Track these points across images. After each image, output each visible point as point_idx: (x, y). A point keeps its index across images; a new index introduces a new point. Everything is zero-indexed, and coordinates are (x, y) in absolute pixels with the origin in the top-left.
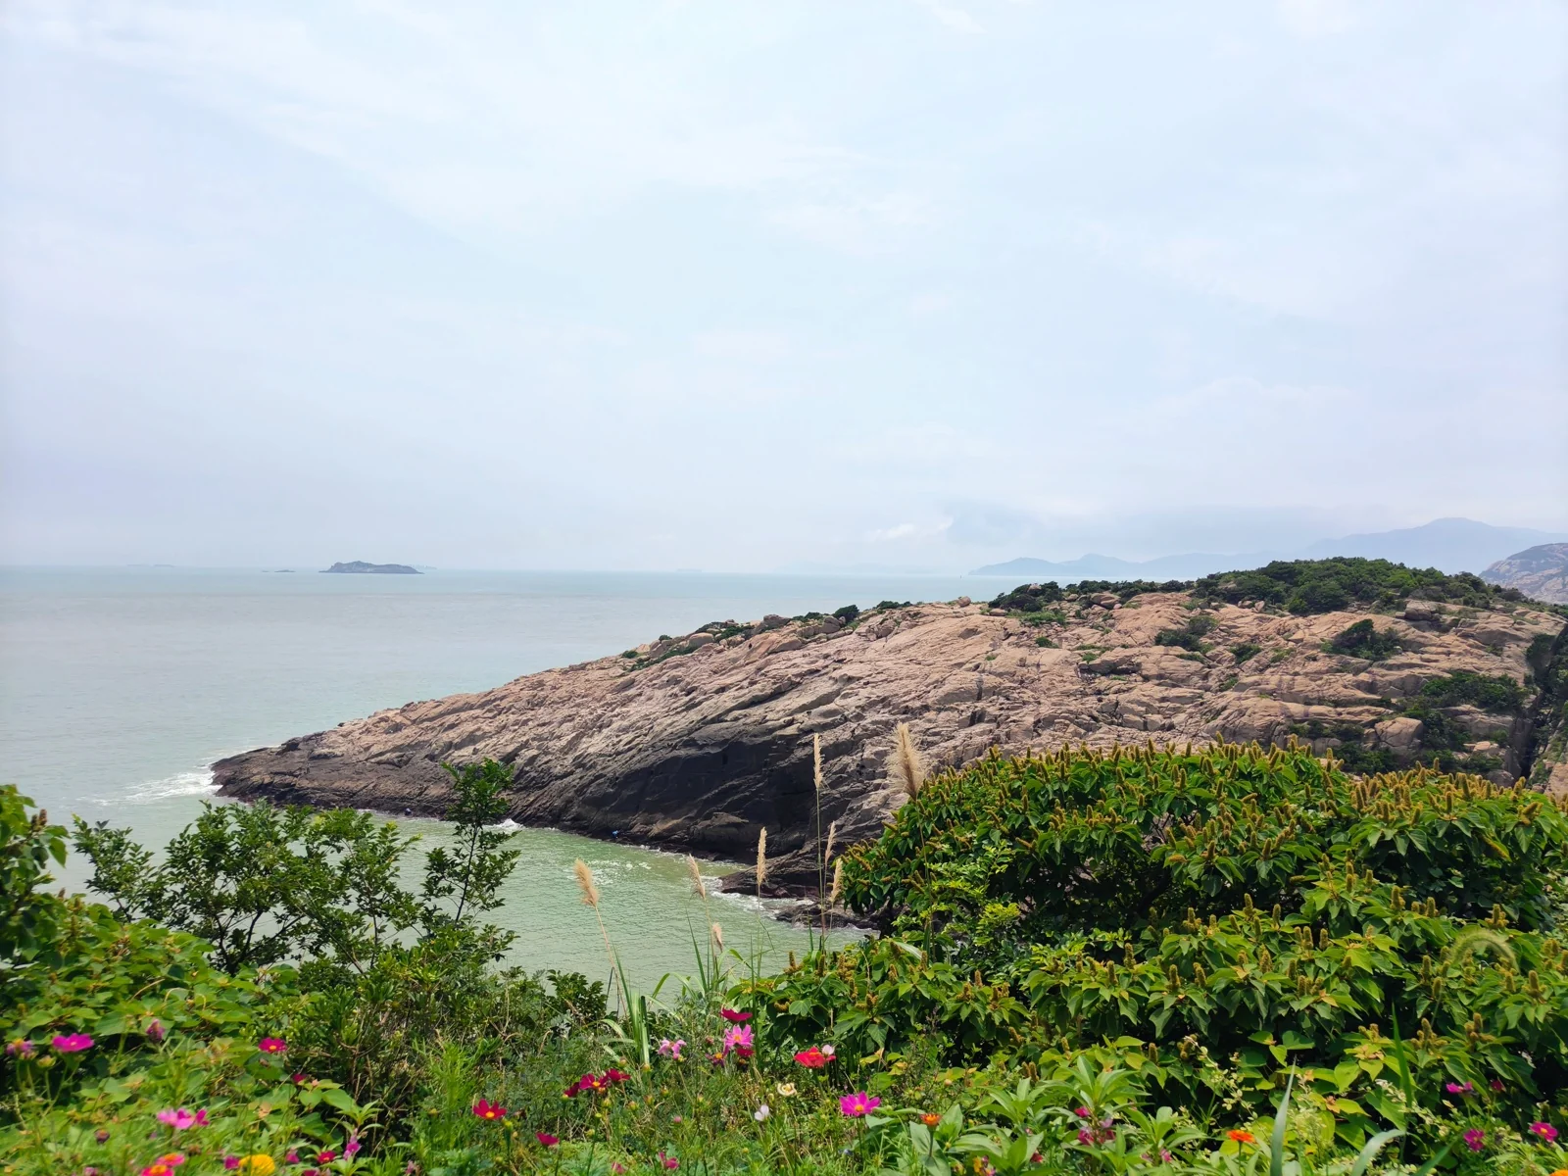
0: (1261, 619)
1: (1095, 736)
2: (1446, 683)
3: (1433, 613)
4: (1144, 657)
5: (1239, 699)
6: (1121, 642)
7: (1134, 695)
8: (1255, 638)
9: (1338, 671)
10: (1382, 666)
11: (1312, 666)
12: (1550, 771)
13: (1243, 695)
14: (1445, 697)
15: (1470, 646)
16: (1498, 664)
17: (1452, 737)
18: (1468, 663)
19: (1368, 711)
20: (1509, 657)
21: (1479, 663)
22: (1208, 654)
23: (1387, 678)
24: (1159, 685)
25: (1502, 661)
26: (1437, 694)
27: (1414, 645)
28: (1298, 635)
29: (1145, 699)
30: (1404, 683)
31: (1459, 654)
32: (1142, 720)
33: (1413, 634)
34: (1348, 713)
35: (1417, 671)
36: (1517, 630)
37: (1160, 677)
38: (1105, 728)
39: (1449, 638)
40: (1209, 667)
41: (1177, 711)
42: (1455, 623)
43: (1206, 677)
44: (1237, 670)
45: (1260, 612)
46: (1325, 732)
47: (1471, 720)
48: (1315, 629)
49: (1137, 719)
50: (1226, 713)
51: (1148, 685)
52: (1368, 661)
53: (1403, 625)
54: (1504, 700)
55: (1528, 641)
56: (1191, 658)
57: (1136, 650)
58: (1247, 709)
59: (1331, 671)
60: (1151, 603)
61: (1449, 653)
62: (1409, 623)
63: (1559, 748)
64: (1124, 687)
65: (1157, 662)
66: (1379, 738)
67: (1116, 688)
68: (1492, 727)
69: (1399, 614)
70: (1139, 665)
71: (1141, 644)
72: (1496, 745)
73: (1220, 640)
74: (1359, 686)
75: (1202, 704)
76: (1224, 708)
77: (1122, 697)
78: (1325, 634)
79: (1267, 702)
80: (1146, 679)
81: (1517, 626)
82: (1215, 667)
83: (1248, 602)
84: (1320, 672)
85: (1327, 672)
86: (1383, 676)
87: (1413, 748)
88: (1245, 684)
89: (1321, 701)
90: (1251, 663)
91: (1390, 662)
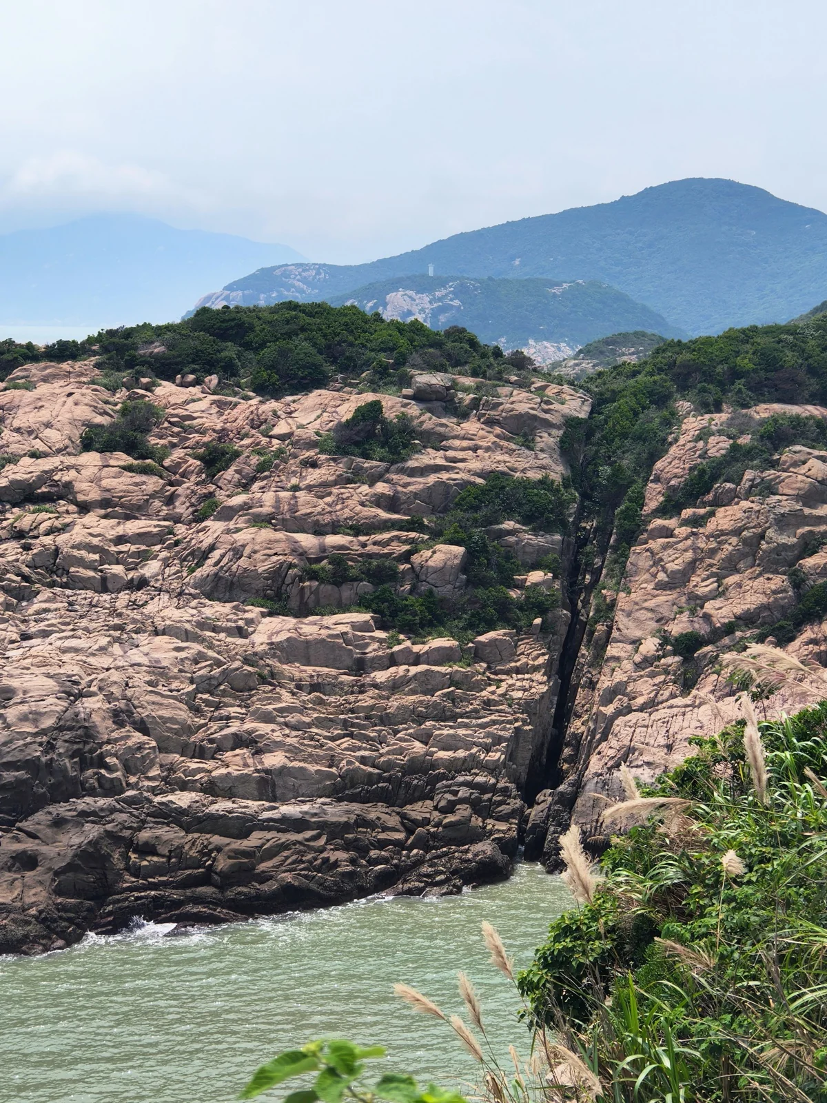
0: (221, 405)
1: (36, 607)
2: (483, 491)
3: (448, 389)
4: (73, 473)
5: (228, 532)
6: (27, 448)
7: (78, 534)
8: (223, 434)
9: (350, 481)
10: (402, 471)
11: (313, 476)
12: (612, 606)
13: (232, 525)
14: (484, 511)
15: (497, 436)
16: (532, 462)
17: (500, 569)
18: (499, 461)
19: (398, 538)
20: (542, 450)
21: (511, 461)
22: (167, 463)
23: (411, 488)
24: (105, 517)
25: (536, 457)
26: (476, 509)
27: (433, 438)
28: (281, 428)
29: (95, 541)
30: (430, 496)
31: (488, 449)
32: (98, 576)
33: (429, 422)
34: (375, 543)
35: (444, 476)
36: (546, 411)
37: (105, 503)
38: (46, 593)
39: (472, 426)
40: (171, 484)
41: (144, 557)
42: (475, 404)
43: (170, 500)
44: (212, 487)
45: (214, 393)
46: (353, 572)
47: (517, 543)
48: (302, 418)
49: (91, 573)
50: (216, 555)
51: (91, 518)
52: (383, 464)
53: (414, 410)
54: (551, 511)
55: (559, 428)
56: (145, 471)
57: (55, 461)
58: (244, 546)
59: (343, 481)
60: (45, 380)
61: (475, 449)
62: (422, 406)
63: (617, 572)
64: (57, 523)
65: (96, 480)
66: (417, 576)
67: (43, 527)
68: (543, 551)
69: (406, 391)
70: (69, 485)
71: (59, 451)
72: (550, 575)
73: (175, 440)
74: (379, 501)
75: (177, 543)
76: (212, 548)
77: (62, 539)
78: (317, 425)
79: (266, 534)
80: (84, 508)
81: (545, 407)
82: (179, 483)
83: (191, 377)
84: (324, 484)
85: (335, 483)
86: (406, 485)
87: (460, 588)
88: (231, 508)
89: (335, 528)
90: (230, 474)
91: (411, 464)
